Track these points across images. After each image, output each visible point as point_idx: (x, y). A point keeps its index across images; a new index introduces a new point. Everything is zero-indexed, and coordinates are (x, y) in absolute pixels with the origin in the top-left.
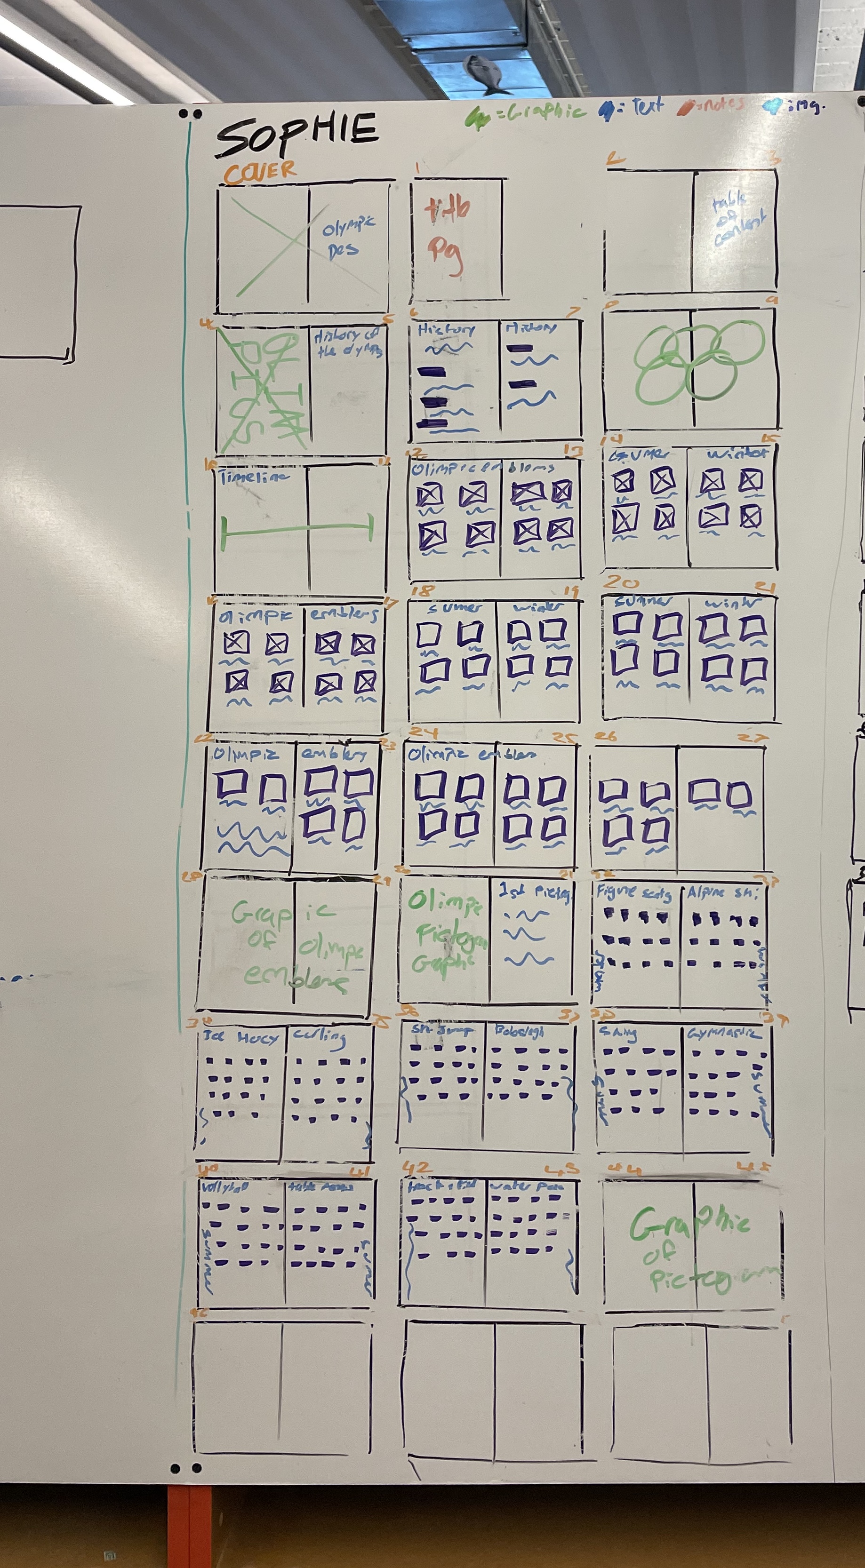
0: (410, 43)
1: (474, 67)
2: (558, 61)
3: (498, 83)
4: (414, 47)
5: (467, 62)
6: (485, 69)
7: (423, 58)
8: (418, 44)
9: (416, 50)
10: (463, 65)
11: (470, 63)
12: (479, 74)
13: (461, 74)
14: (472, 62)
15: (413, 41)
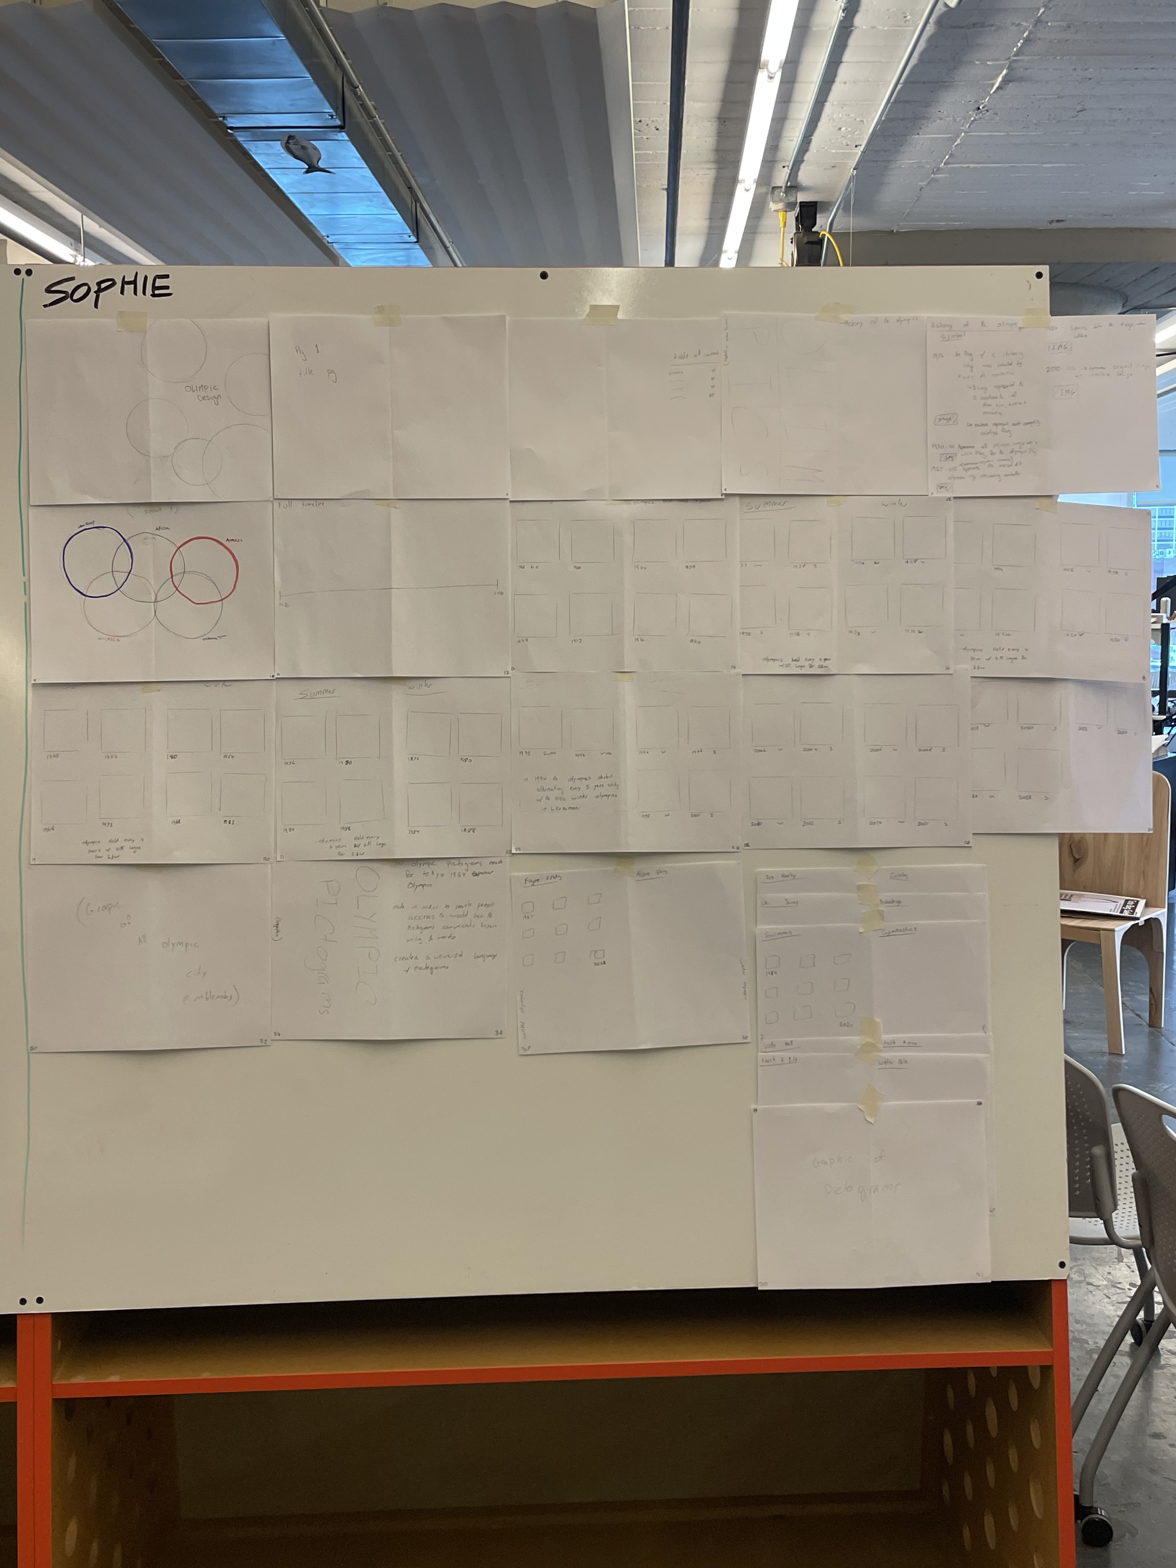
0: (225, 121)
1: (292, 146)
2: (380, 139)
3: (318, 163)
4: (230, 125)
5: (285, 142)
6: (304, 148)
7: (240, 136)
8: (232, 122)
9: (231, 128)
10: (281, 144)
11: (287, 142)
12: (297, 153)
13: (280, 152)
14: (289, 141)
15: (228, 119)
